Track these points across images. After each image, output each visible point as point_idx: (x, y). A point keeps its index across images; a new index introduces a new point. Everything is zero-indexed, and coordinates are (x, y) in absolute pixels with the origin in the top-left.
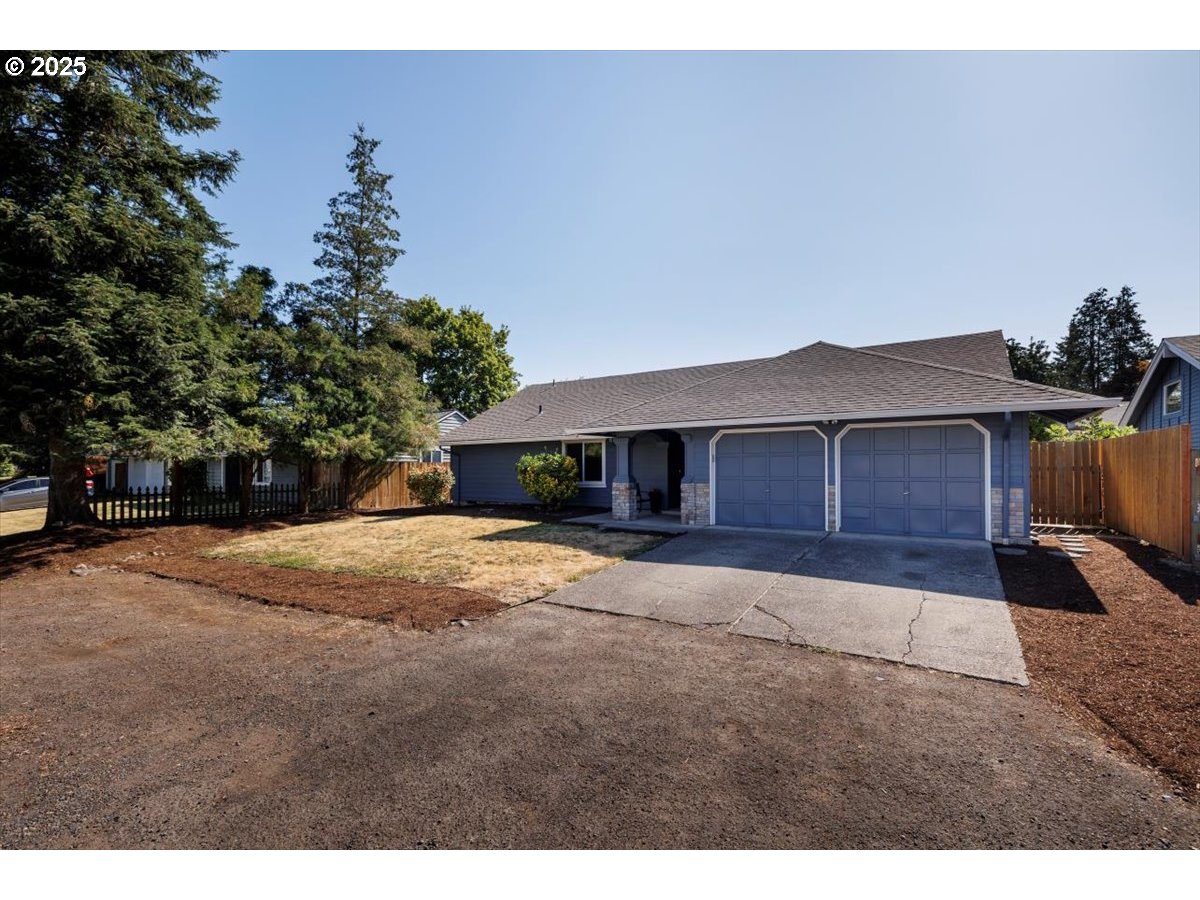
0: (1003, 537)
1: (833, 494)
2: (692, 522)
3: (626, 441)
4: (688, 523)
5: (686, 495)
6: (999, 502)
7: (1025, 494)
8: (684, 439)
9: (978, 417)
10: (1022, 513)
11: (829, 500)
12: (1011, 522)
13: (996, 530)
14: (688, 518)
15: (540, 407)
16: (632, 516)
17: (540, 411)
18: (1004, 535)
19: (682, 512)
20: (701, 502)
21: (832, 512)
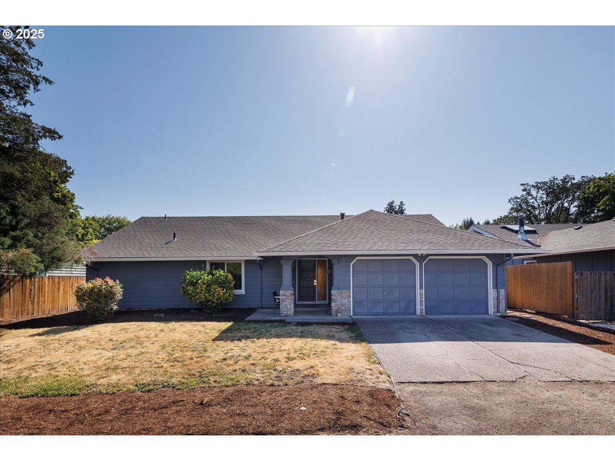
0: (498, 312)
1: (420, 294)
2: (339, 315)
3: (291, 262)
4: (337, 315)
5: (335, 297)
6: (495, 296)
7: (505, 292)
8: (333, 261)
9: (488, 255)
10: (504, 301)
11: (420, 298)
12: (501, 305)
13: (495, 309)
14: (337, 312)
15: (174, 234)
16: (296, 312)
17: (174, 237)
18: (498, 311)
19: (333, 308)
20: (345, 301)
21: (421, 305)
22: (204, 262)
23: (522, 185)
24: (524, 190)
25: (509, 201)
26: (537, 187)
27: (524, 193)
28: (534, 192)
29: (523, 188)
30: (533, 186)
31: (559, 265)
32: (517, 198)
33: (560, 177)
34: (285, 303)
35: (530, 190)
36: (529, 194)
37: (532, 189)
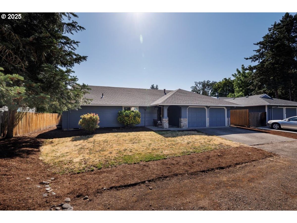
1: (207, 120)
2: (184, 128)
4: (183, 128)
5: (182, 121)
6: (227, 120)
7: (230, 119)
10: (230, 122)
14: (183, 126)
15: (103, 94)
16: (169, 127)
17: (103, 95)
18: (228, 125)
19: (182, 125)
20: (185, 123)
21: (208, 123)
22: (122, 107)
23: (195, 82)
24: (196, 84)
25: (191, 88)
26: (200, 83)
27: (196, 85)
28: (198, 85)
29: (195, 83)
30: (198, 83)
31: (244, 110)
32: (193, 87)
33: (206, 81)
34: (165, 124)
35: (197, 84)
36: (197, 86)
37: (198, 84)
